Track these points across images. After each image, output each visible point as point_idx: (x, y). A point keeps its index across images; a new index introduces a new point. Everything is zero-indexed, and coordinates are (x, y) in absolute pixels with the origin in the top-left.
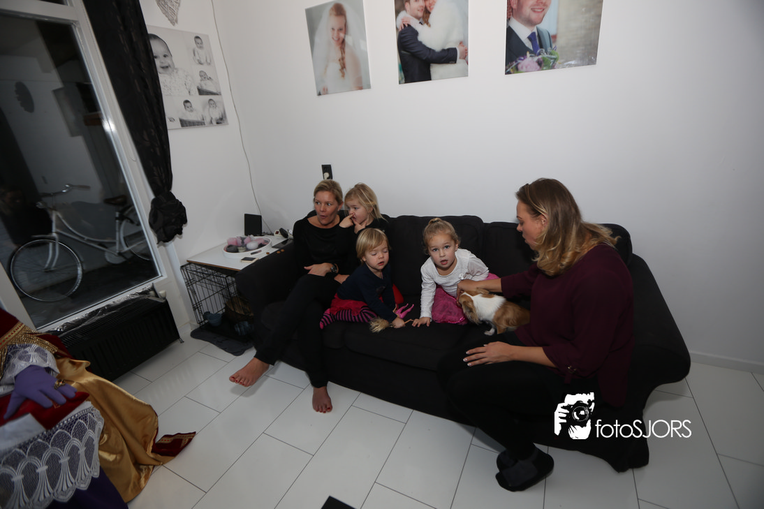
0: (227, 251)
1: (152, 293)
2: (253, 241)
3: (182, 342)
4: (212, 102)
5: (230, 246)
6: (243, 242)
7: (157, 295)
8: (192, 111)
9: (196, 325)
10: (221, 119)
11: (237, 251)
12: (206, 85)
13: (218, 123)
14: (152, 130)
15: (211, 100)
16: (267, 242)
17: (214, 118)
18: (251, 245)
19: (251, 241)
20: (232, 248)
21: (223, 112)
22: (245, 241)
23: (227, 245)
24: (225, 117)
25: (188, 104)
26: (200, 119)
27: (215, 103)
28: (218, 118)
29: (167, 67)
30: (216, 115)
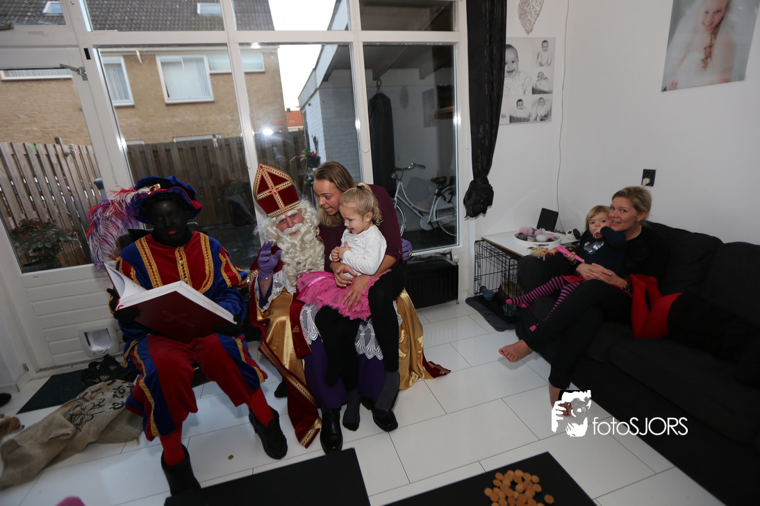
0: (517, 237)
1: (448, 256)
2: (543, 235)
3: (458, 303)
4: (542, 100)
5: (520, 234)
6: (533, 233)
7: (451, 259)
8: (522, 109)
9: (472, 295)
10: (546, 116)
11: (526, 239)
12: (540, 84)
13: (541, 120)
14: (487, 125)
15: (541, 98)
16: (556, 238)
17: (539, 115)
18: (540, 237)
19: (541, 233)
20: (522, 236)
21: (549, 109)
22: (536, 232)
23: (519, 232)
24: (550, 114)
25: (520, 103)
26: (526, 116)
27: (544, 101)
28: (543, 115)
29: (512, 71)
30: (542, 112)
